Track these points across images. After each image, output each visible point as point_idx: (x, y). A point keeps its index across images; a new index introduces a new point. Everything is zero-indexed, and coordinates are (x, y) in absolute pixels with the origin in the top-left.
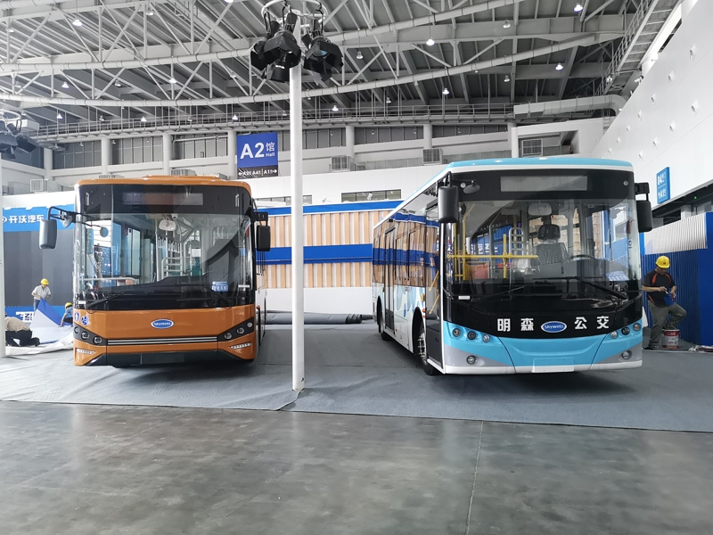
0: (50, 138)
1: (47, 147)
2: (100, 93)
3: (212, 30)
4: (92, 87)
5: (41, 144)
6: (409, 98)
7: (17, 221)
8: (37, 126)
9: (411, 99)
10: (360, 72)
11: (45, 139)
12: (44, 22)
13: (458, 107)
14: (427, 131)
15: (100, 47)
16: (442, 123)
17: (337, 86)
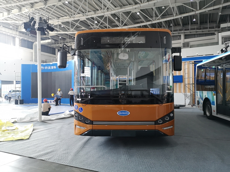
0: (57, 45)
1: (56, 48)
2: (72, 30)
3: (109, 4)
4: (70, 28)
5: (55, 47)
6: (176, 25)
7: (48, 68)
8: (53, 41)
9: (177, 25)
10: (159, 16)
11: (56, 46)
12: (56, 6)
13: (196, 27)
14: (182, 37)
15: (73, 14)
16: (189, 33)
17: (152, 21)
